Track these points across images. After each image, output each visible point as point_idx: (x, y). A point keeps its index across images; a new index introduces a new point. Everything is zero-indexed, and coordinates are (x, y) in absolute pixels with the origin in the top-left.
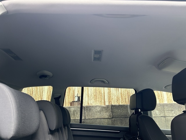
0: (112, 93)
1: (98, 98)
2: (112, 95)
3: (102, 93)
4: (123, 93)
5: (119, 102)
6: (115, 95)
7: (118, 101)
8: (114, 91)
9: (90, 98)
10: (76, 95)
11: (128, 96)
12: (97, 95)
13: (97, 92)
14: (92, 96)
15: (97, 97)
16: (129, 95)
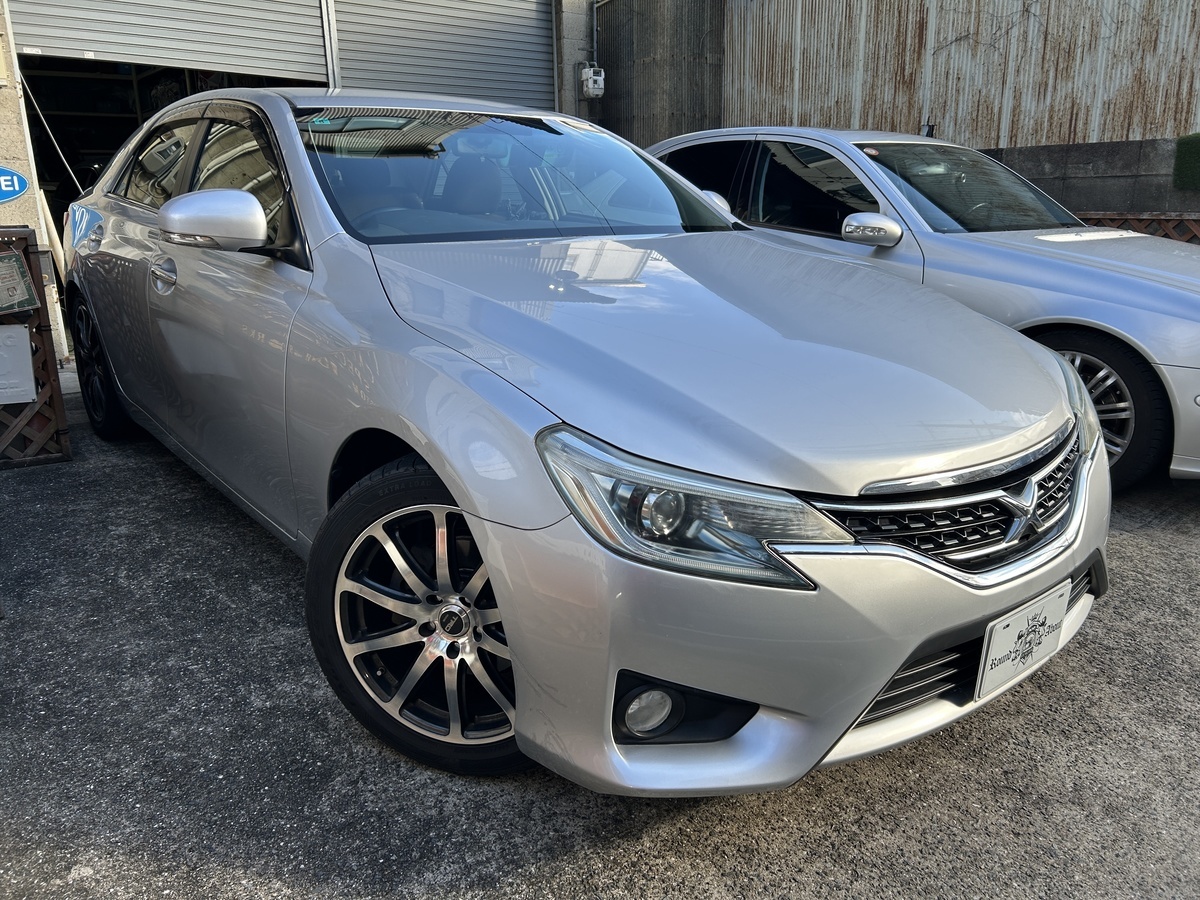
0: (1023, 109)
1: (982, 128)
2: (1022, 117)
3: (996, 110)
4: (1056, 109)
5: (1038, 137)
6: (1033, 114)
7: (1037, 132)
8: (1031, 103)
9: (961, 127)
10: (924, 121)
11: (1072, 117)
12: (980, 119)
13: (981, 107)
14: (967, 121)
15: (979, 124)
16: (1075, 112)
